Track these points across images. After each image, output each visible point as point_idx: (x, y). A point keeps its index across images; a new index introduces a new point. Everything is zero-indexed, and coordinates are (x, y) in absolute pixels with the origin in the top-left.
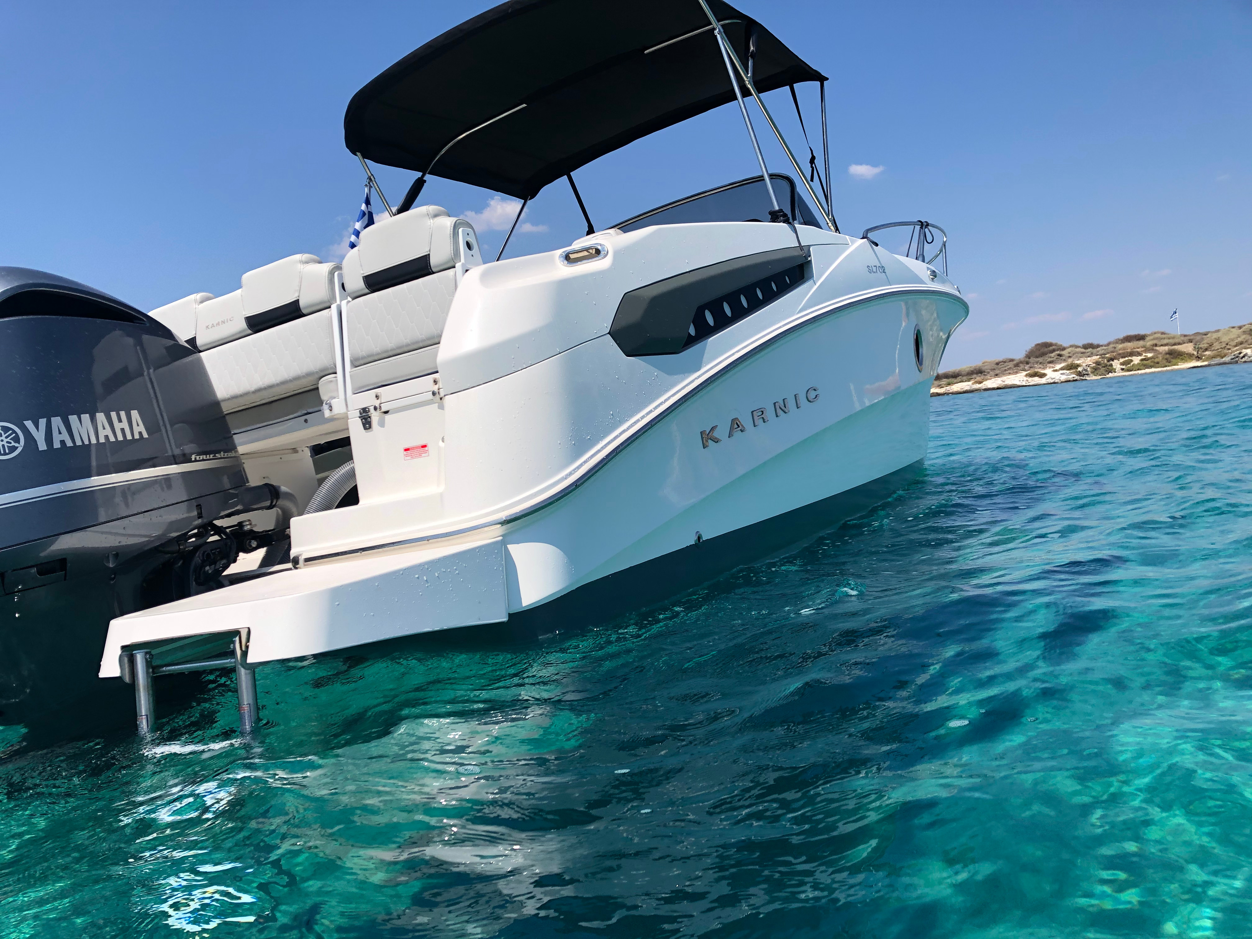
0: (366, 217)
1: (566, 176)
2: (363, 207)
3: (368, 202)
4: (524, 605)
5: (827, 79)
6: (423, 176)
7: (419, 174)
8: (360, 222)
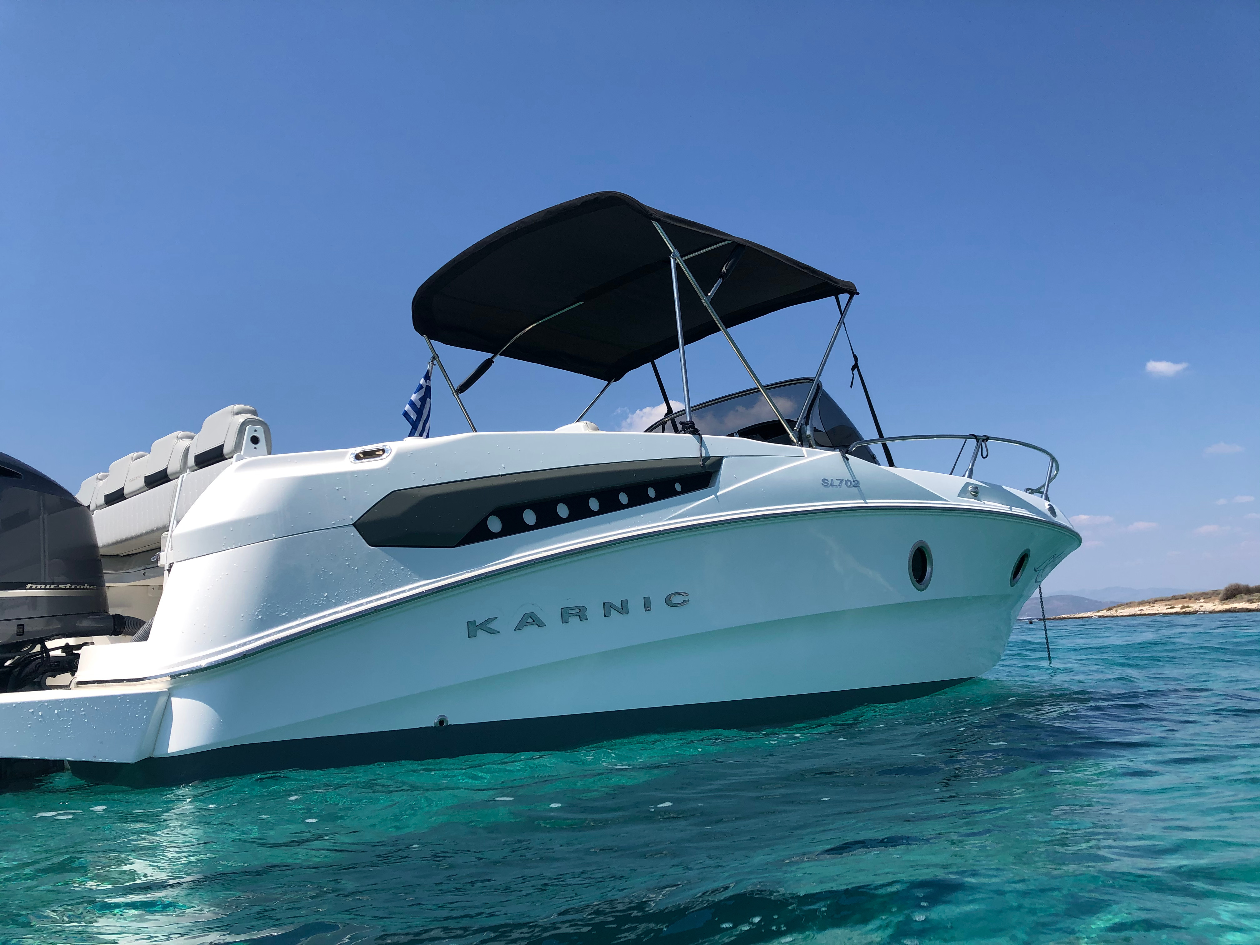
0: (424, 389)
1: (650, 363)
2: (422, 381)
3: (427, 377)
4: (169, 752)
5: (858, 293)
6: (493, 357)
7: (490, 355)
8: (416, 394)
